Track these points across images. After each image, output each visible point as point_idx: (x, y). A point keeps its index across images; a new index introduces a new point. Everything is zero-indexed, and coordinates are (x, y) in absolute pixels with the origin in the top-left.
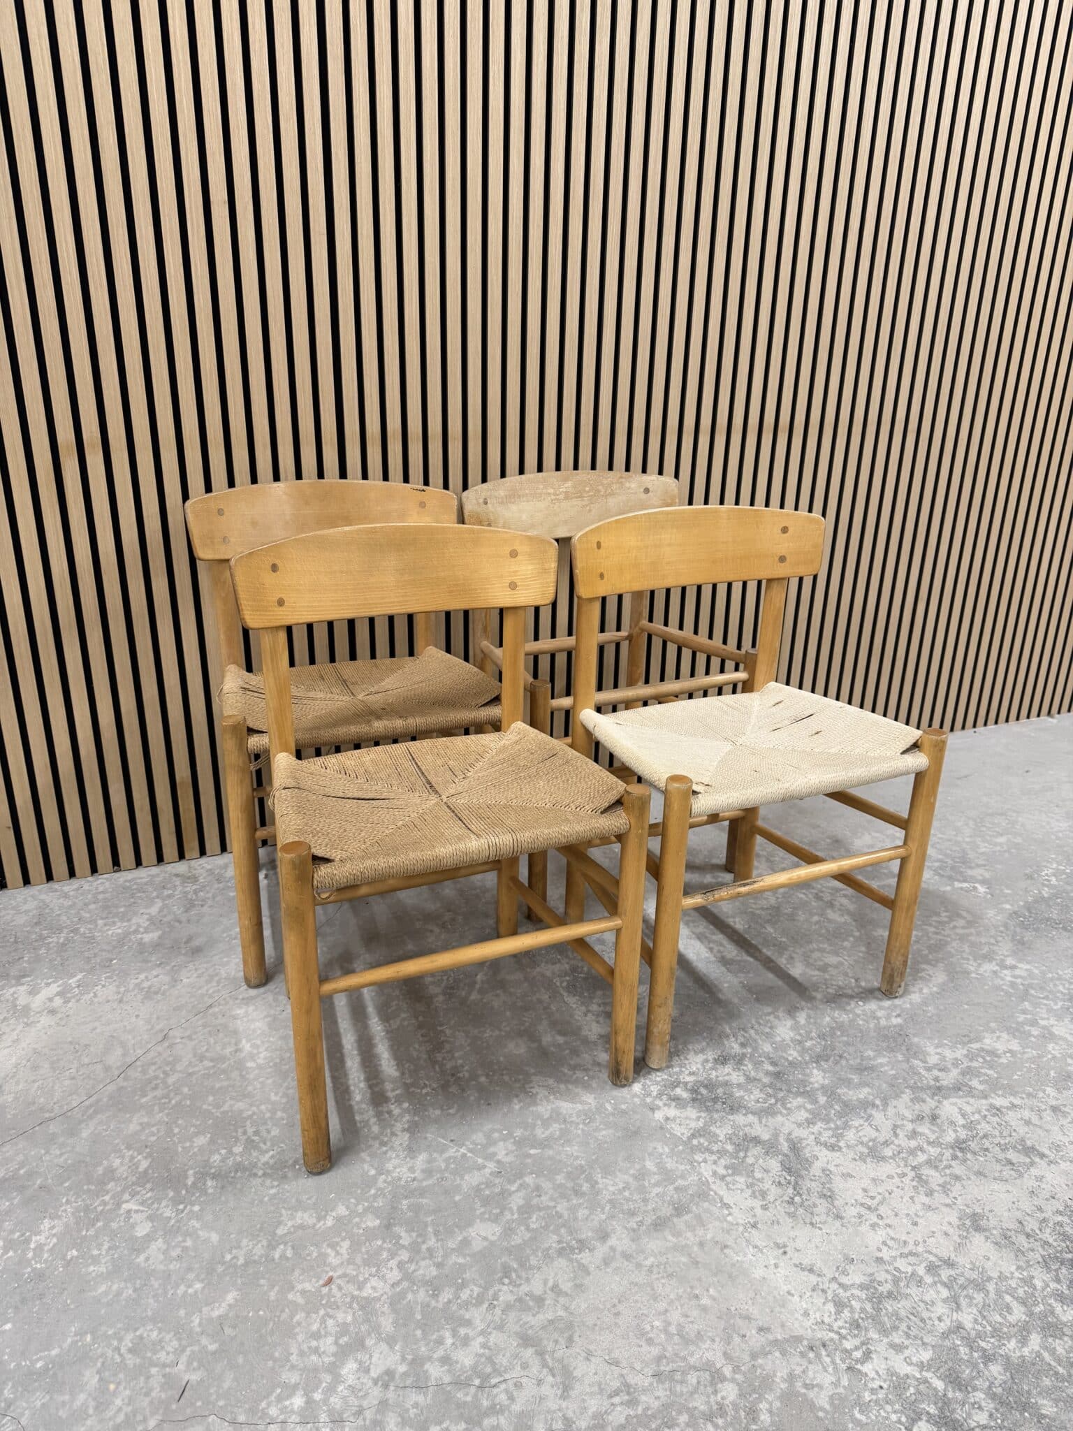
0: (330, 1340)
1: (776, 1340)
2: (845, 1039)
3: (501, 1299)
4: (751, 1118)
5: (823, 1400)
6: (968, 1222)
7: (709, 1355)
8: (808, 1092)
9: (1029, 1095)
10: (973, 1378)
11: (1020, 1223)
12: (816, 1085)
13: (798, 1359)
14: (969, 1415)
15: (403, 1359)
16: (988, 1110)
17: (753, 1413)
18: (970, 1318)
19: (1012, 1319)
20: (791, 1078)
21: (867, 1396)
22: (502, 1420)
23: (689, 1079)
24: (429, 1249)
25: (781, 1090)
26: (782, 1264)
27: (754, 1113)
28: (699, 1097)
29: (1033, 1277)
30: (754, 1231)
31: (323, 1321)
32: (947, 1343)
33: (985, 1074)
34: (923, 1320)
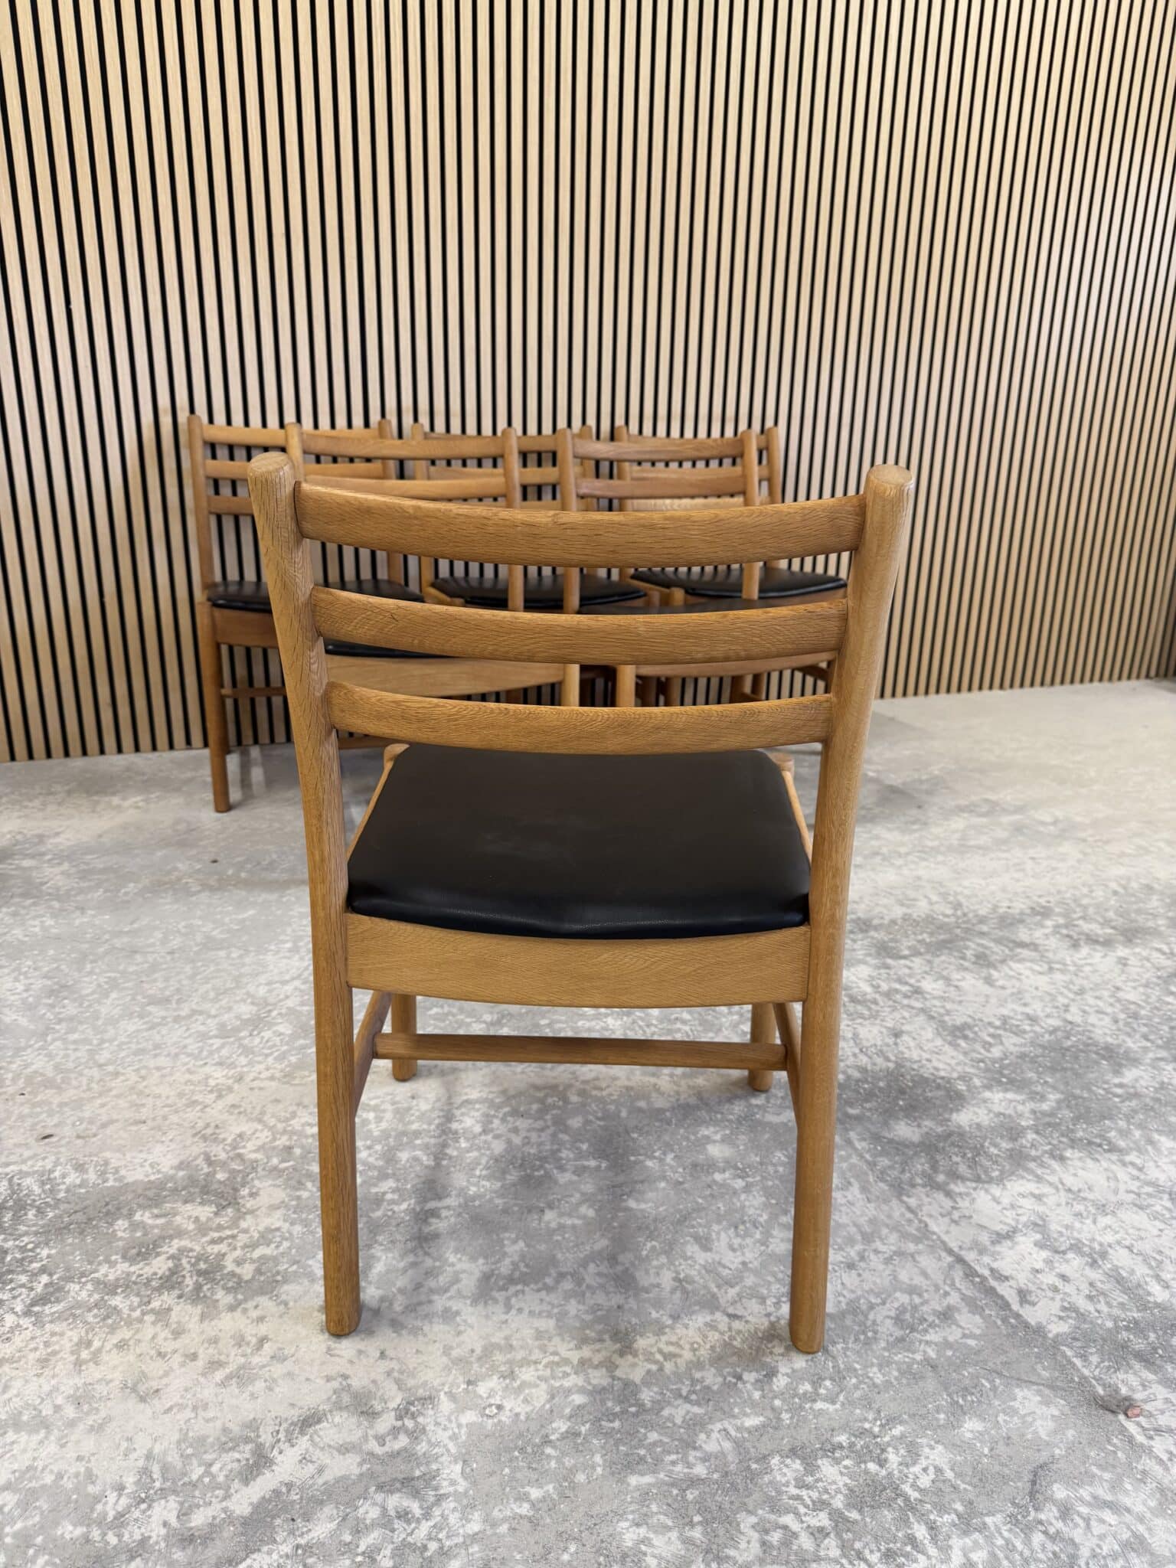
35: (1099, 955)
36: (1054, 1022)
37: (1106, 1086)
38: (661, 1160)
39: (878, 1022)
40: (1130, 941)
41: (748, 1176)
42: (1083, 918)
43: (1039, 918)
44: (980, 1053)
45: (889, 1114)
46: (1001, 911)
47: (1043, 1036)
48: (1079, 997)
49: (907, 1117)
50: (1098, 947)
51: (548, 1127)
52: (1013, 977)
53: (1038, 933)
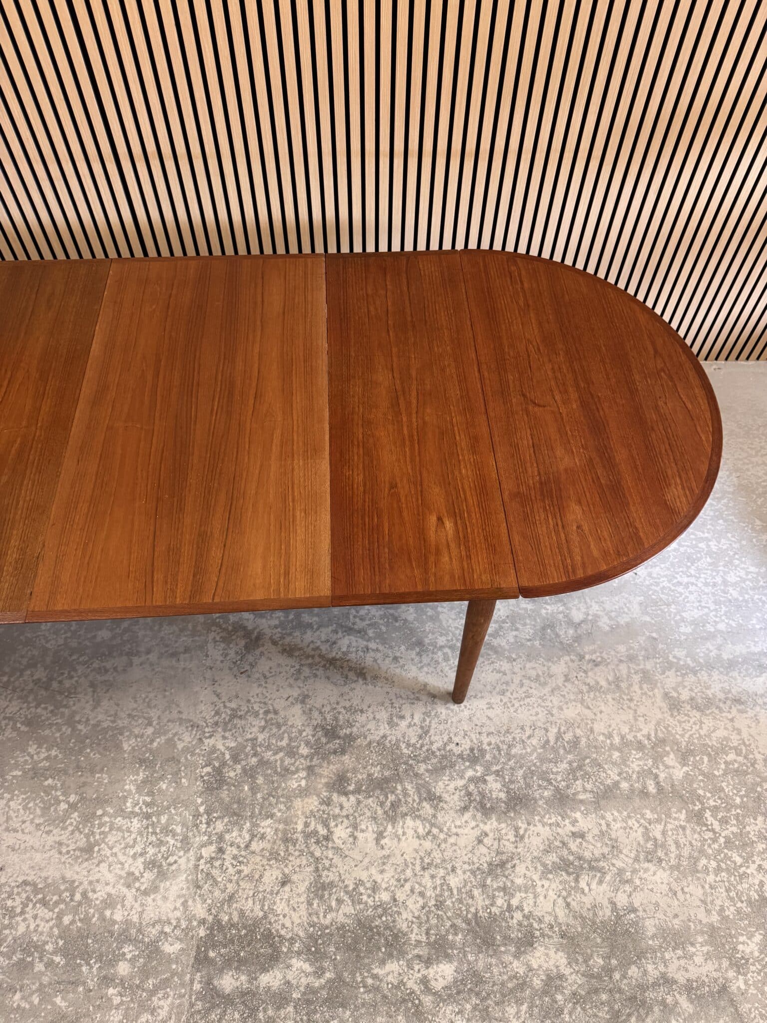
0: (26, 660)
1: (181, 719)
3: (94, 665)
5: (180, 746)
6: (300, 698)
7: (152, 714)
9: (391, 647)
10: (242, 760)
11: (323, 706)
13: (184, 728)
14: (228, 772)
15: (47, 676)
16: (362, 648)
17: (152, 741)
18: (263, 737)
19: (279, 744)
21: (197, 751)
22: (67, 710)
24: (80, 635)
26: (209, 689)
29: (304, 730)
30: (209, 671)
31: (27, 652)
32: (245, 743)
33: (380, 629)
34: (244, 731)
35: (473, 824)
36: (385, 897)
37: (366, 974)
38: (92, 967)
39: (282, 866)
40: (505, 813)
41: (125, 995)
42: (497, 773)
43: (467, 764)
44: (318, 918)
45: (228, 963)
46: (448, 748)
47: (368, 910)
48: (422, 873)
49: (236, 969)
50: (479, 815)
51: (52, 919)
52: (397, 836)
53: (452, 786)
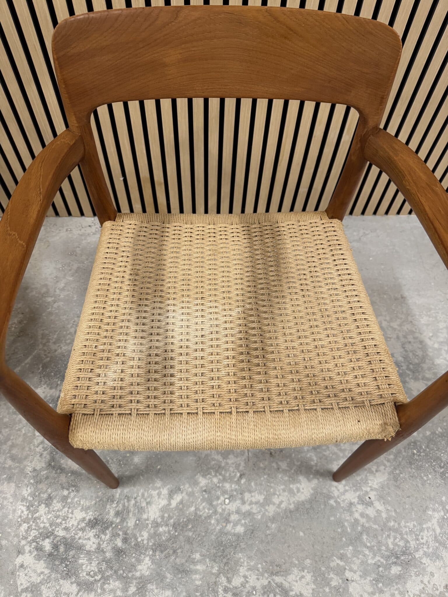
2: (190, 534)
4: (74, 588)
8: (128, 578)
12: (138, 574)
20: (126, 560)
23: (61, 533)
25: (111, 568)
27: (79, 584)
28: (55, 554)
